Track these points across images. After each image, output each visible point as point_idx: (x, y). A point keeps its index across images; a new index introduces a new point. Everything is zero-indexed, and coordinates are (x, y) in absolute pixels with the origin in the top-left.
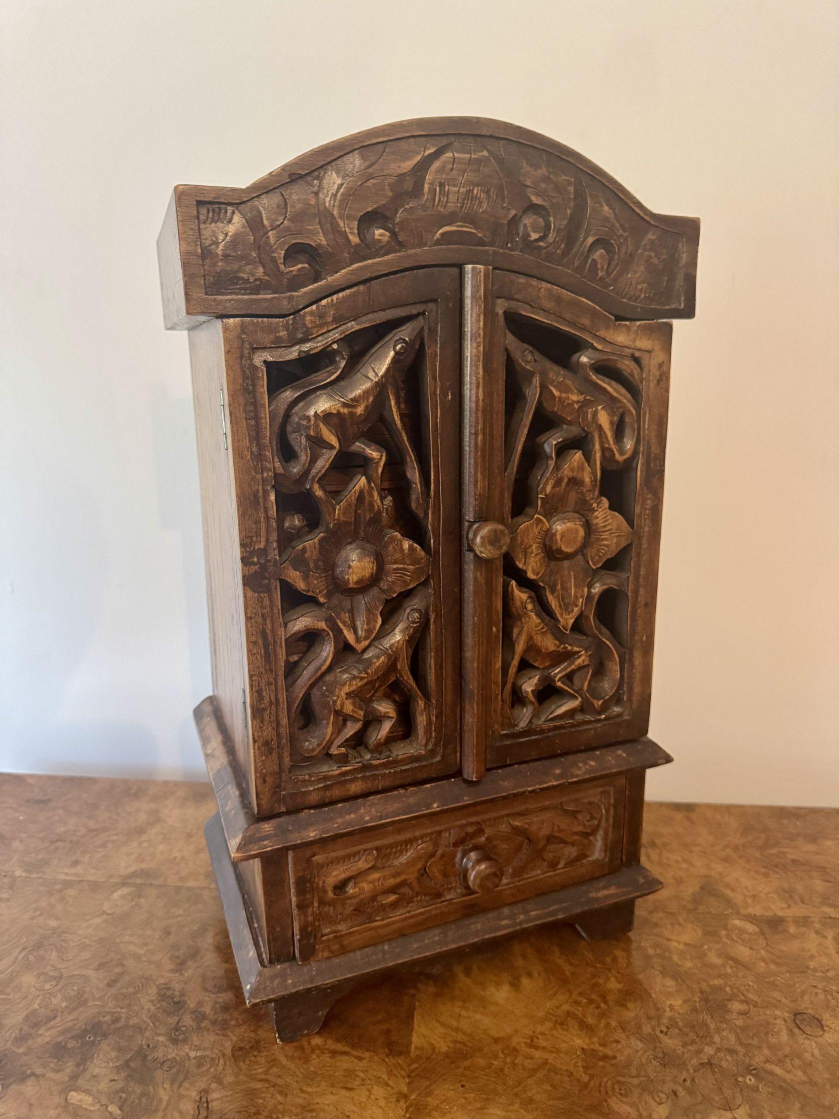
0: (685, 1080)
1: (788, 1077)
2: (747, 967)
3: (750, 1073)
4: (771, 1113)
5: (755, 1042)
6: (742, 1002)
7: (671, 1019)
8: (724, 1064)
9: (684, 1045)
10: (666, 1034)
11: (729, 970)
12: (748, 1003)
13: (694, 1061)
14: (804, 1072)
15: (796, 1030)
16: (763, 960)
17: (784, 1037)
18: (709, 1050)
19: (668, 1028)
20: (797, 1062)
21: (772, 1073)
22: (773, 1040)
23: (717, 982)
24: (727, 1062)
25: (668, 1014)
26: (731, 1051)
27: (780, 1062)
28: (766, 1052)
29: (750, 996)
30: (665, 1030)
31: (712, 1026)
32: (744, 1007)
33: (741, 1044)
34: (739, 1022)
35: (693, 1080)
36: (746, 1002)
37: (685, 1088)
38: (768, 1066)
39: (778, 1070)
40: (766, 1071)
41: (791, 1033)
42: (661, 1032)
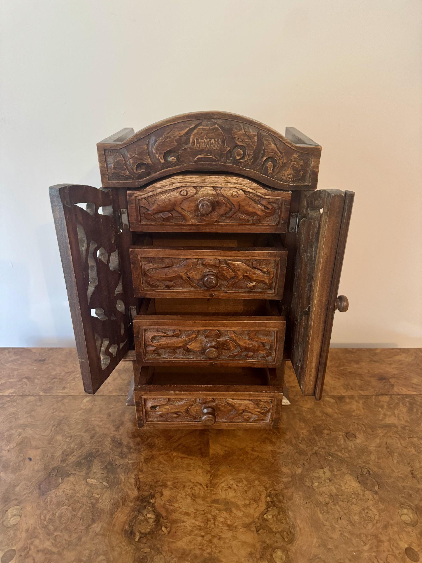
0: (307, 459)
1: (343, 456)
2: (330, 417)
3: (330, 455)
4: (336, 469)
5: (332, 444)
6: (328, 430)
7: (303, 437)
8: (321, 453)
9: (307, 447)
10: (301, 443)
11: (324, 418)
12: (330, 430)
13: (311, 453)
14: (349, 454)
15: (346, 439)
16: (336, 413)
17: (342, 442)
18: (316, 448)
19: (302, 441)
20: (346, 450)
21: (337, 455)
22: (338, 443)
23: (319, 423)
24: (322, 452)
25: (302, 436)
26: (324, 448)
27: (340, 451)
28: (336, 448)
29: (331, 427)
30: (300, 441)
31: (317, 439)
32: (328, 432)
33: (327, 445)
34: (327, 437)
35: (310, 459)
36: (330, 429)
37: (307, 462)
38: (336, 453)
39: (339, 454)
40: (335, 454)
41: (345, 440)
42: (299, 443)
